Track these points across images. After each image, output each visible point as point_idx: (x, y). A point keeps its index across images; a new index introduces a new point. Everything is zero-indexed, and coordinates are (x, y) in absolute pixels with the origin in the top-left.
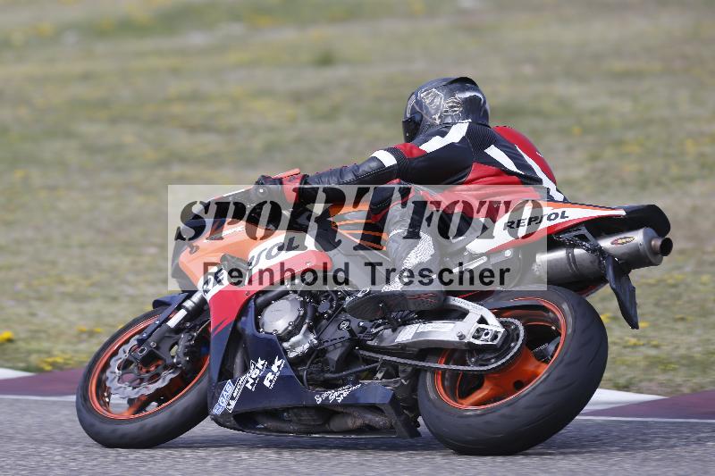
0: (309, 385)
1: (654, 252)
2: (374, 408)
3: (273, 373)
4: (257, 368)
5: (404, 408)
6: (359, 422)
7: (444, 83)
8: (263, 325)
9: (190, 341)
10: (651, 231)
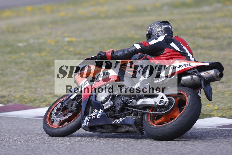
0: (110, 118)
1: (217, 77)
2: (129, 125)
3: (100, 114)
4: (95, 112)
5: (139, 125)
6: (126, 130)
7: (159, 23)
8: (97, 98)
9: (77, 103)
10: (217, 70)
